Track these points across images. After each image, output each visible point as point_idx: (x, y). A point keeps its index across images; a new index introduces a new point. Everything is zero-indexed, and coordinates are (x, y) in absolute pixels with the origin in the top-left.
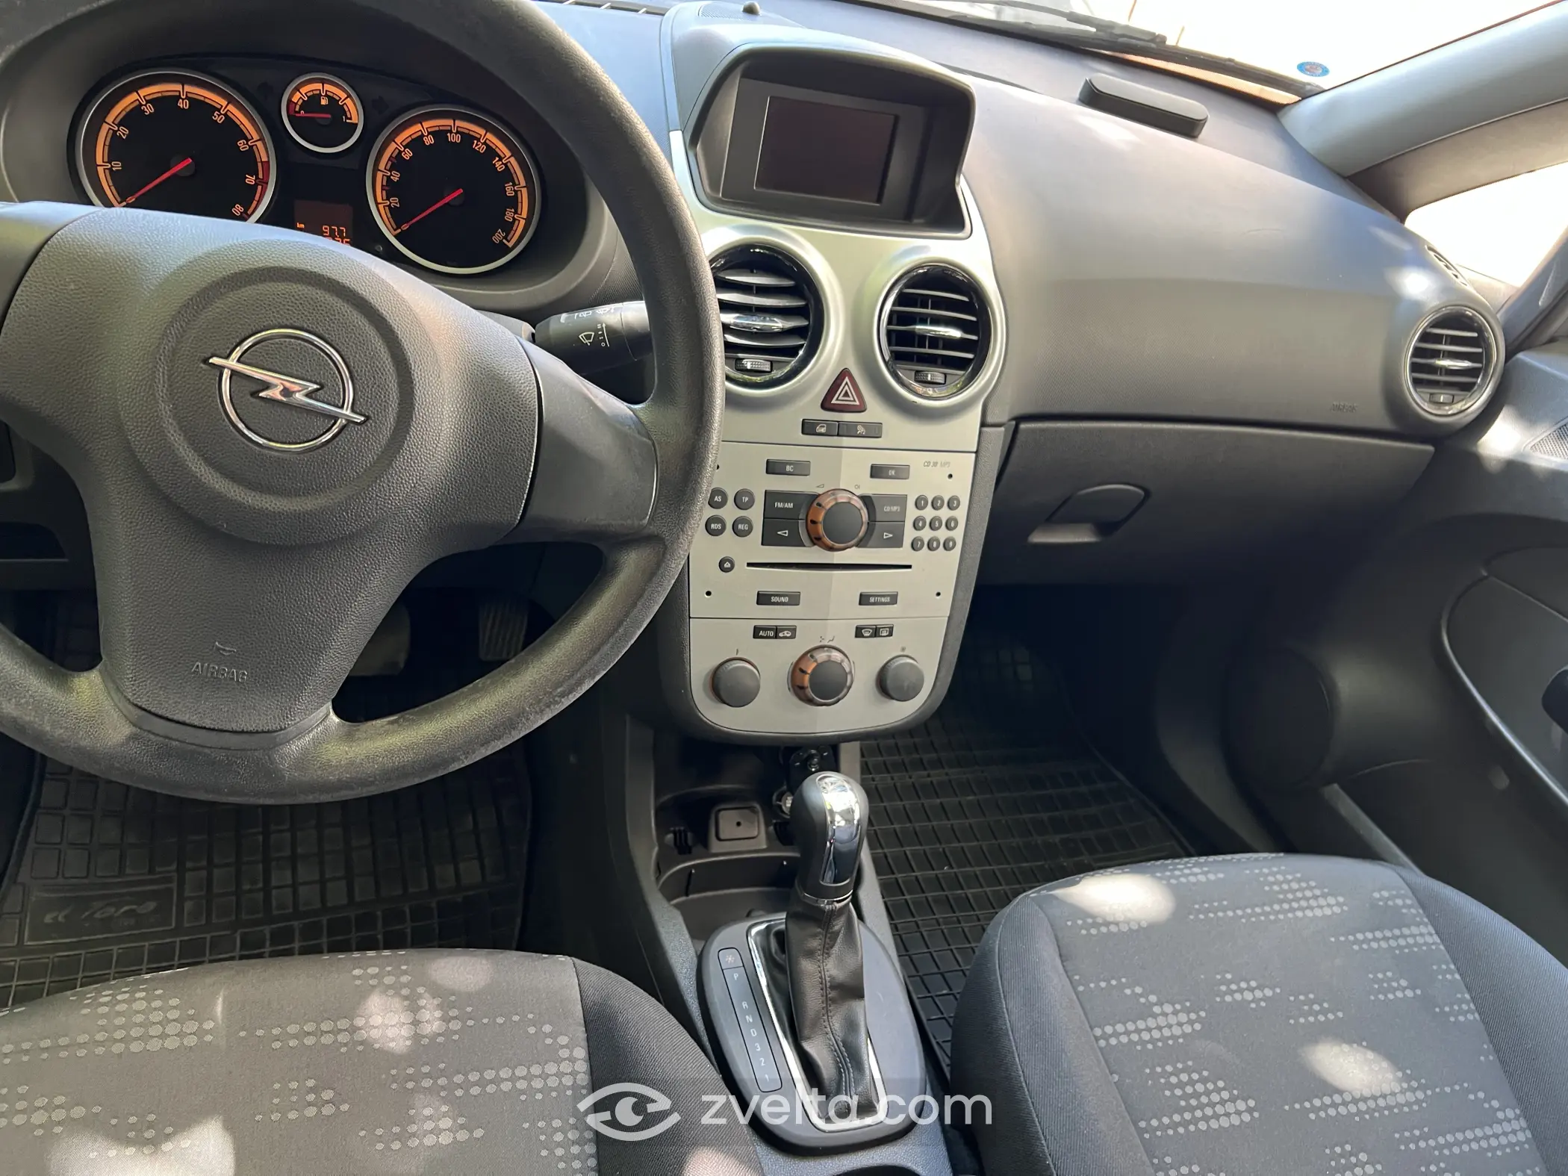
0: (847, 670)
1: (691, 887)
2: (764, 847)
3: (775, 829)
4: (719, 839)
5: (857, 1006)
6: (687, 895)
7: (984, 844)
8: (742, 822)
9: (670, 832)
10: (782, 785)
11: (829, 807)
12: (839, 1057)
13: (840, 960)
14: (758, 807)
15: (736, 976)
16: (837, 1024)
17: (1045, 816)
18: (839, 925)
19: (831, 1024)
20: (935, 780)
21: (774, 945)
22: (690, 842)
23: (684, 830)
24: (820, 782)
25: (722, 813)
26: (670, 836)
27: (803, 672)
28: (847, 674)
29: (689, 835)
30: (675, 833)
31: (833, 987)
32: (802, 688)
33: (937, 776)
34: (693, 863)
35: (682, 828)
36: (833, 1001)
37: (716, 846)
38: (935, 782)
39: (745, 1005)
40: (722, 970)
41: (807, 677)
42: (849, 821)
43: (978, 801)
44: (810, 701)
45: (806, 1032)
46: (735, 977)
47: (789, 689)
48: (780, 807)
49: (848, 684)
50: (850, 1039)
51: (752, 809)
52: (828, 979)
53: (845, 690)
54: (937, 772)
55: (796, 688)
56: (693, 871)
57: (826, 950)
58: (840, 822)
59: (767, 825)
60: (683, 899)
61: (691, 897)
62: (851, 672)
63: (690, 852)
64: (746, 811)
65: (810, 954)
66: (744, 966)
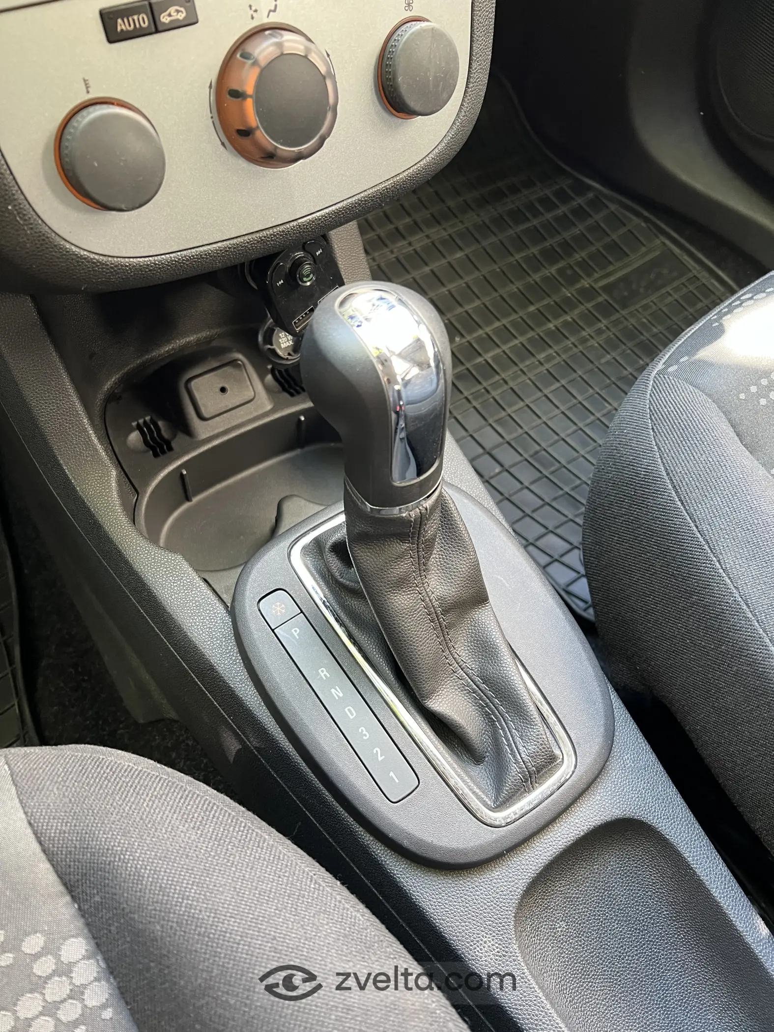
0: (323, 69)
1: (190, 488)
2: (269, 407)
3: (275, 378)
4: (202, 418)
5: (482, 615)
6: (188, 499)
7: (487, 300)
8: (227, 386)
9: (132, 430)
10: (264, 319)
11: (374, 353)
12: (481, 699)
13: (445, 568)
14: (240, 356)
15: (296, 632)
16: (463, 651)
17: (535, 250)
18: (432, 528)
19: (456, 656)
20: (418, 246)
21: (335, 564)
22: (165, 434)
23: (151, 420)
24: (342, 310)
25: (193, 384)
26: (134, 437)
27: (237, 94)
28: (324, 78)
29: (160, 423)
30: (139, 427)
31: (445, 612)
32: (246, 133)
33: (418, 241)
34: (179, 462)
35: (148, 418)
36: (450, 626)
37: (202, 430)
38: (419, 250)
39: (323, 673)
40: (273, 630)
41: (249, 105)
42: (422, 365)
43: (467, 255)
44: (269, 158)
45: (427, 687)
46: (296, 634)
47: (223, 144)
48: (273, 352)
49: (331, 100)
50: (490, 669)
51: (233, 363)
52: (436, 604)
53: (329, 116)
54: (417, 237)
55: (235, 136)
56: (185, 472)
57: (422, 566)
58: (402, 369)
59: (262, 378)
60: (186, 505)
61: (195, 500)
62: (329, 72)
63: (170, 449)
64: (228, 369)
65: (402, 583)
66: (302, 612)
